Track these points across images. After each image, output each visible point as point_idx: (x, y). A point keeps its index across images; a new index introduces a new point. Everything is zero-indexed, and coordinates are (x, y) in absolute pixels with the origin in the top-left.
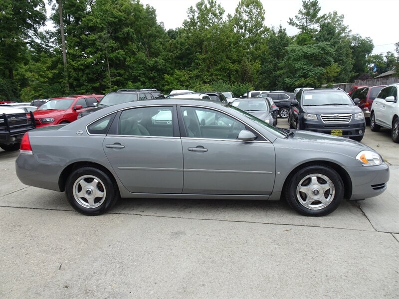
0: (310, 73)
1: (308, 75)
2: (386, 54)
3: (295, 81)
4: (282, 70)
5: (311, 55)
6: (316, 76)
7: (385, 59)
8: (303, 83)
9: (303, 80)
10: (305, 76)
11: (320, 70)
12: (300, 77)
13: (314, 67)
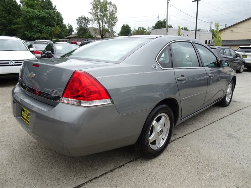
0: (44, 30)
1: (43, 31)
2: (68, 25)
3: (34, 34)
4: (16, 25)
5: (42, 17)
6: (48, 32)
7: (68, 28)
8: (40, 36)
9: (39, 34)
10: (40, 31)
11: (50, 29)
12: (36, 32)
13: (45, 26)
